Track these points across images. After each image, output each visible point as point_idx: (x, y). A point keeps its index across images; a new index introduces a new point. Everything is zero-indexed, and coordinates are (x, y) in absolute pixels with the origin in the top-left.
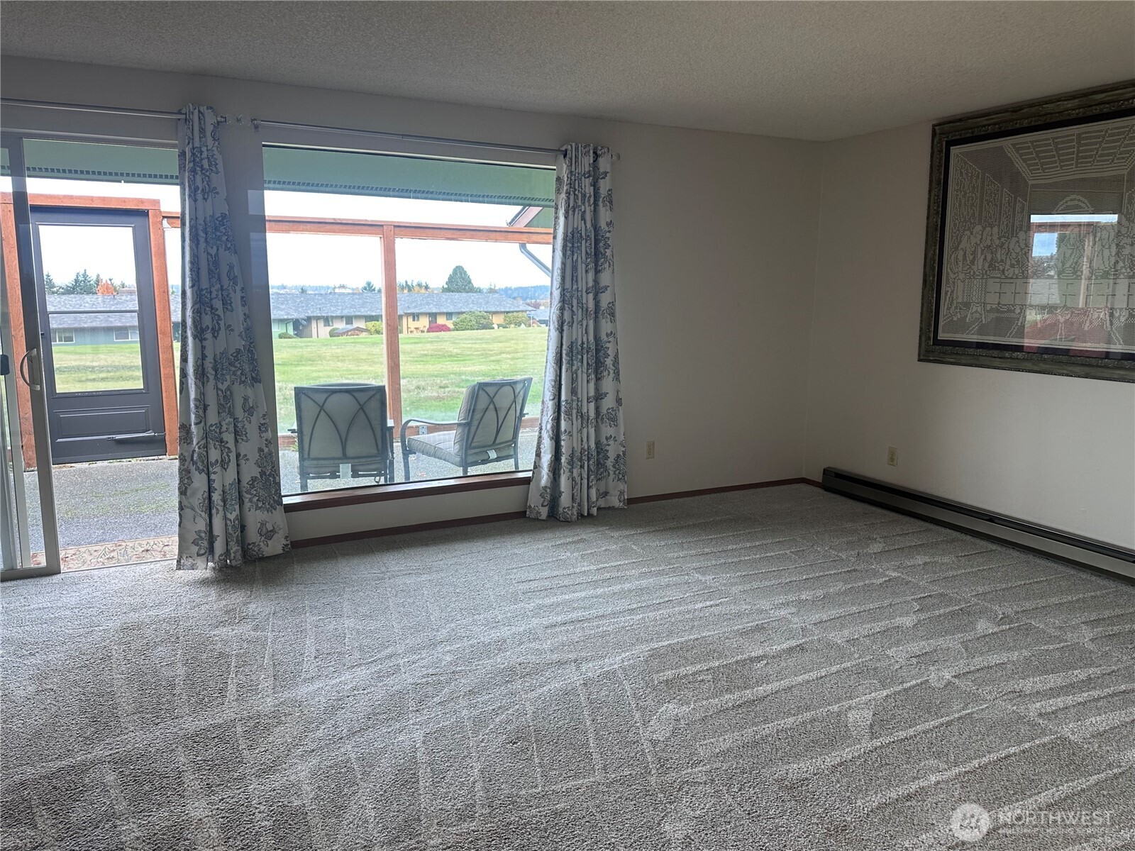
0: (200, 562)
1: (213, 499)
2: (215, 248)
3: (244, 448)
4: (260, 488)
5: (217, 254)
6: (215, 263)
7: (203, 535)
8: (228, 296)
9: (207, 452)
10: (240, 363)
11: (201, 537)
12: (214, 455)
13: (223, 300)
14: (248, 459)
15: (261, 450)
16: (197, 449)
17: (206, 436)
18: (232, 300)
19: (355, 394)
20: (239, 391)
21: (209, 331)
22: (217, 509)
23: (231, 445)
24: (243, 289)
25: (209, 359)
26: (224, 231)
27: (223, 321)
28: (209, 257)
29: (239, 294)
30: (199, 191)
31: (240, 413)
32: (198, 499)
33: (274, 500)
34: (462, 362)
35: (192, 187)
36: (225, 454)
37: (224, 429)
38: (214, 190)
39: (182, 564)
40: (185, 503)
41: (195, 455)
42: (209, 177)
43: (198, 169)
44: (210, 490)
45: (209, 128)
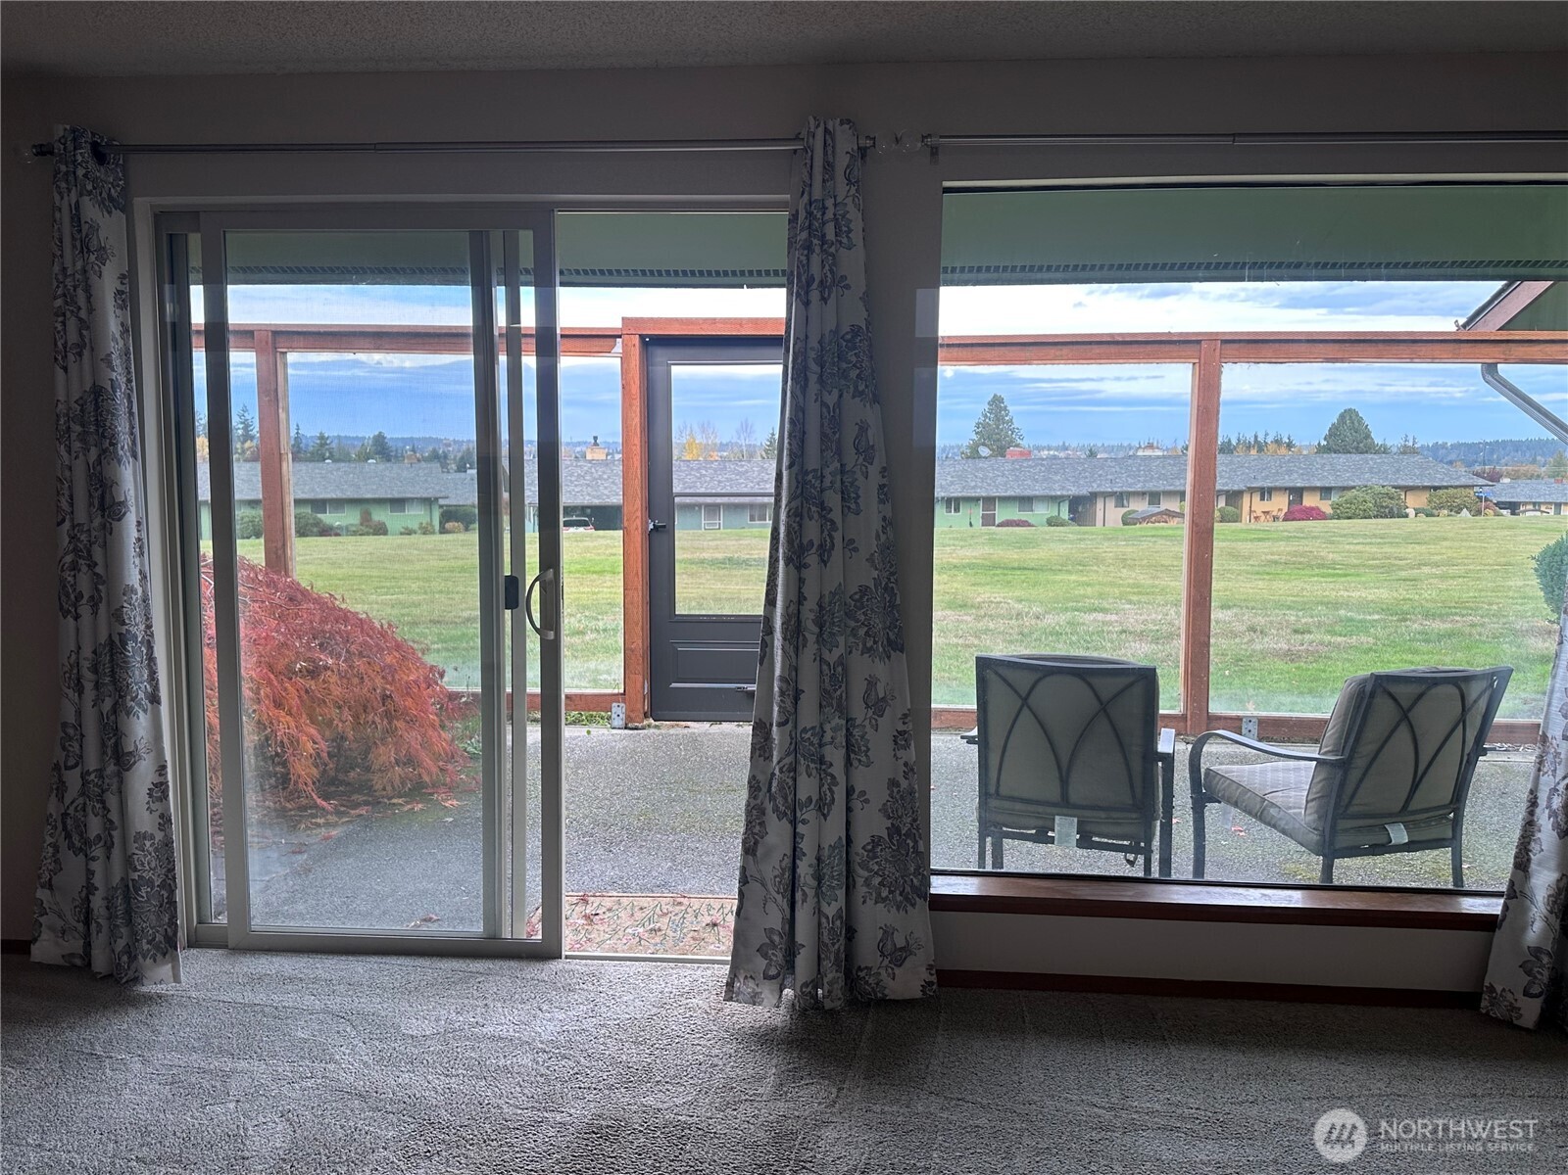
0: (767, 992)
1: (798, 870)
2: (836, 393)
3: (862, 778)
4: (886, 859)
5: (839, 404)
6: (833, 421)
7: (776, 938)
8: (852, 483)
9: (795, 780)
10: (865, 614)
11: (772, 941)
12: (807, 787)
13: (842, 493)
14: (867, 801)
15: (893, 783)
16: (777, 772)
17: (794, 748)
18: (860, 493)
19: (1095, 681)
20: (863, 667)
21: (814, 550)
22: (804, 894)
23: (838, 770)
24: (884, 469)
25: (811, 604)
26: (854, 359)
27: (840, 532)
28: (824, 410)
29: (875, 478)
30: (815, 286)
31: (859, 711)
32: (772, 867)
33: (912, 886)
34: (1343, 579)
35: (803, 279)
36: (826, 786)
37: (827, 738)
38: (841, 282)
39: (735, 989)
40: (752, 870)
41: (775, 784)
42: (833, 255)
43: (815, 241)
44: (795, 853)
45: (842, 162)
